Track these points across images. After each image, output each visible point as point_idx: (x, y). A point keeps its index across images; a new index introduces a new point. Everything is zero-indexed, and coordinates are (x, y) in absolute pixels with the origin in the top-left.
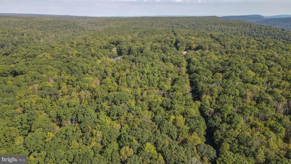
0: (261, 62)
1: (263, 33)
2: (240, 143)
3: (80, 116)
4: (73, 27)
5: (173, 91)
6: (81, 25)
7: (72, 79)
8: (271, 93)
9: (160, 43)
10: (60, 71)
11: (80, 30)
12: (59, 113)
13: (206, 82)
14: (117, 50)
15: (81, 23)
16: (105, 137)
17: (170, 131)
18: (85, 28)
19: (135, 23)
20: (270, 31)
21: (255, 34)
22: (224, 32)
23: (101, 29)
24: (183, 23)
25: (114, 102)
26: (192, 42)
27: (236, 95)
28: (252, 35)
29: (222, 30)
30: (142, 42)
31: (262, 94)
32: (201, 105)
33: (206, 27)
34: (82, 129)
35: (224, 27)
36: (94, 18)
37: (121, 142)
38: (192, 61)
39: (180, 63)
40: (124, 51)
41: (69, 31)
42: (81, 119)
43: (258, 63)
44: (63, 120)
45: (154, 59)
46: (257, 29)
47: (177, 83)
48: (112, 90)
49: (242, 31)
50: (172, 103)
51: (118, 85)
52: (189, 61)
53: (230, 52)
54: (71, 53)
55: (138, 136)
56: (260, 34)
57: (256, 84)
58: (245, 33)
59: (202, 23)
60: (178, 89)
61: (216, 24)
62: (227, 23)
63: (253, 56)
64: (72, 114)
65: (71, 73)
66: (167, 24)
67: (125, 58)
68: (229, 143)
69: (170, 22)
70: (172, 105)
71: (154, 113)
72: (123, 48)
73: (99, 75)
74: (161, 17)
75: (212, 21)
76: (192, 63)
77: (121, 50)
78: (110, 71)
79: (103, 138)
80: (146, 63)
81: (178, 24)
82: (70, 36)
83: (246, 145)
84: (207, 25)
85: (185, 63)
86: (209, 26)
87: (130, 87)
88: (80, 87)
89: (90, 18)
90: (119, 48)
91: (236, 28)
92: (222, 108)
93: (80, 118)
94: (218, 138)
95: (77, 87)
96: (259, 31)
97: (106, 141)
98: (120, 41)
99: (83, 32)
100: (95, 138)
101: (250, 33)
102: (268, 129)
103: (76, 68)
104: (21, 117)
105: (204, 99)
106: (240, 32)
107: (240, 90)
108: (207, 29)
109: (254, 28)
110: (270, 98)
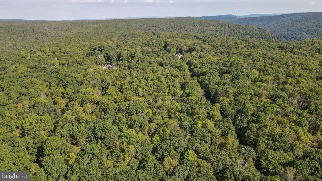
0: (260, 61)
1: (241, 33)
2: (274, 141)
3: (100, 132)
4: (33, 33)
5: (187, 96)
6: (43, 31)
7: (68, 92)
8: (283, 90)
9: (149, 47)
10: (48, 83)
11: (42, 36)
12: (72, 131)
13: (217, 84)
14: (104, 56)
15: (41, 28)
16: (138, 151)
17: (204, 137)
18: (48, 34)
19: (107, 27)
20: (248, 30)
21: (234, 34)
22: (204, 33)
23: (68, 34)
24: (161, 25)
25: (129, 113)
26: (182, 44)
27: (251, 94)
28: (231, 35)
29: (202, 31)
30: (129, 46)
31: (275, 91)
32: (222, 107)
33: (185, 28)
34: (107, 145)
35: (203, 28)
36: (55, 22)
37: (158, 153)
38: (193, 64)
39: (180, 66)
40: (113, 57)
41: (28, 38)
42: (102, 135)
43: (258, 62)
44: (78, 138)
45: (151, 64)
46: (235, 29)
47: (188, 87)
48: (119, 101)
49: (221, 31)
50: (192, 108)
51: (123, 94)
52: (189, 64)
53: (225, 53)
54: (52, 62)
55: (175, 145)
56: (239, 34)
57: (265, 82)
58: (224, 34)
59: (180, 24)
60: (193, 94)
61: (194, 25)
62: (206, 24)
63: (249, 55)
64: (87, 130)
65: (63, 86)
66: (143, 27)
67: (118, 65)
68: (265, 142)
69: (146, 24)
70: (193, 110)
71: (179, 120)
72: (111, 54)
73: (98, 85)
74: (135, 19)
75: (189, 23)
76: (194, 65)
77: (109, 57)
78: (108, 79)
79: (137, 152)
80: (145, 68)
81: (155, 26)
82: (33, 43)
83: (281, 142)
84: (186, 26)
85: (186, 67)
86: (188, 27)
87: (139, 95)
88: (81, 101)
89: (50, 22)
90: (107, 54)
91: (215, 28)
92: (244, 108)
93: (100, 134)
94: (250, 139)
95: (78, 101)
96: (238, 31)
97: (141, 155)
98: (103, 47)
99: (46, 38)
100: (127, 154)
101: (229, 33)
102: (293, 124)
103: (68, 79)
104: (26, 141)
105: (223, 101)
106: (220, 32)
107: (253, 90)
108: (186, 30)
109: (232, 28)
110: (284, 94)
